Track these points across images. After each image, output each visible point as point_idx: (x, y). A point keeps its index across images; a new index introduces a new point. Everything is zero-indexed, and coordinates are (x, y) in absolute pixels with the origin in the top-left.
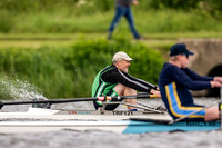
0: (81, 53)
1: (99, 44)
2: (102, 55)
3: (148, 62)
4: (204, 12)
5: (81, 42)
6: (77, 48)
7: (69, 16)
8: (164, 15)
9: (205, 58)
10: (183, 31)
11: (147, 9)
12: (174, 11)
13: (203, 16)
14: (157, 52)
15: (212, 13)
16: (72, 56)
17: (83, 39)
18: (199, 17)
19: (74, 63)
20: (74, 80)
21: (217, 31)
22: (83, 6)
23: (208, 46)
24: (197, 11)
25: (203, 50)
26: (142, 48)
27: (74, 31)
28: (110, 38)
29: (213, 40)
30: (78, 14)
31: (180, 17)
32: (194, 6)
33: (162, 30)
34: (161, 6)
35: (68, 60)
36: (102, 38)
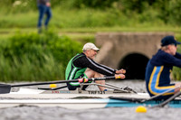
0: (17, 44)
1: (31, 37)
2: (34, 46)
3: (72, 51)
4: (118, 11)
5: (17, 35)
6: (14, 40)
7: (7, 14)
8: (84, 13)
9: (118, 48)
10: (101, 26)
11: (70, 9)
12: (93, 10)
13: (117, 14)
14: (79, 43)
15: (124, 11)
16: (10, 46)
17: (19, 32)
18: (113, 15)
19: (11, 52)
20: (11, 66)
21: (128, 26)
22: (18, 6)
23: (121, 38)
24: (111, 10)
25: (116, 42)
26: (67, 40)
27: (12, 26)
28: (40, 32)
29: (125, 34)
30: (14, 13)
31: (98, 15)
32: (109, 6)
33: (83, 25)
34: (83, 6)
35: (6, 49)
36: (34, 32)
